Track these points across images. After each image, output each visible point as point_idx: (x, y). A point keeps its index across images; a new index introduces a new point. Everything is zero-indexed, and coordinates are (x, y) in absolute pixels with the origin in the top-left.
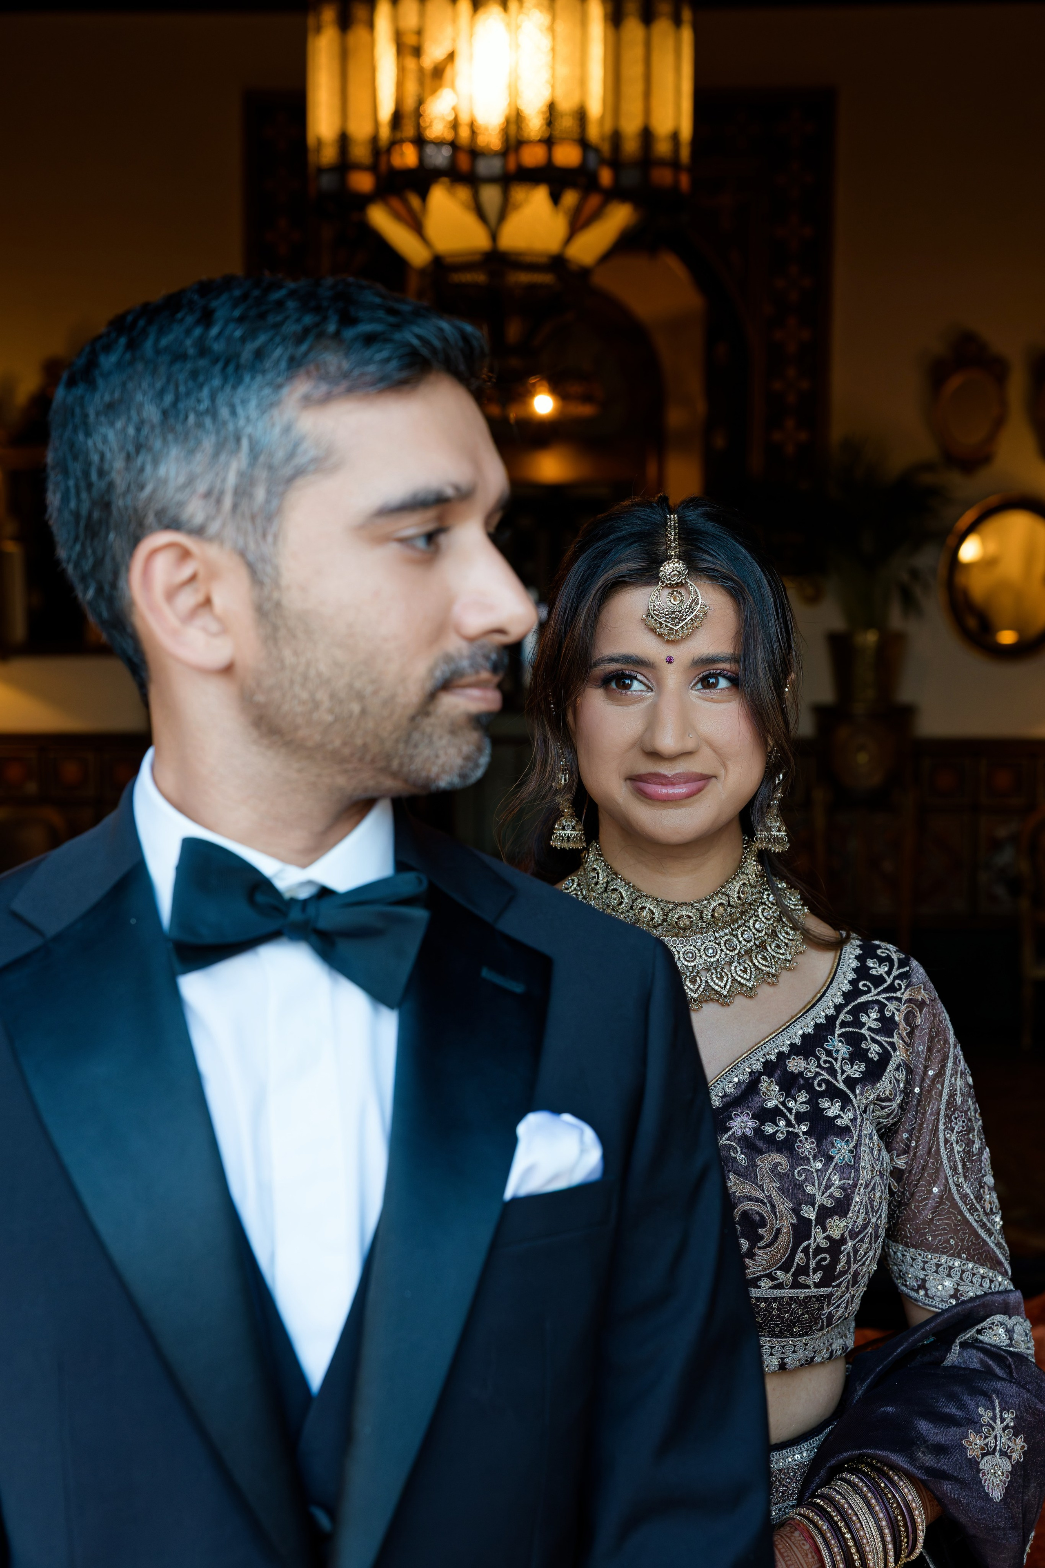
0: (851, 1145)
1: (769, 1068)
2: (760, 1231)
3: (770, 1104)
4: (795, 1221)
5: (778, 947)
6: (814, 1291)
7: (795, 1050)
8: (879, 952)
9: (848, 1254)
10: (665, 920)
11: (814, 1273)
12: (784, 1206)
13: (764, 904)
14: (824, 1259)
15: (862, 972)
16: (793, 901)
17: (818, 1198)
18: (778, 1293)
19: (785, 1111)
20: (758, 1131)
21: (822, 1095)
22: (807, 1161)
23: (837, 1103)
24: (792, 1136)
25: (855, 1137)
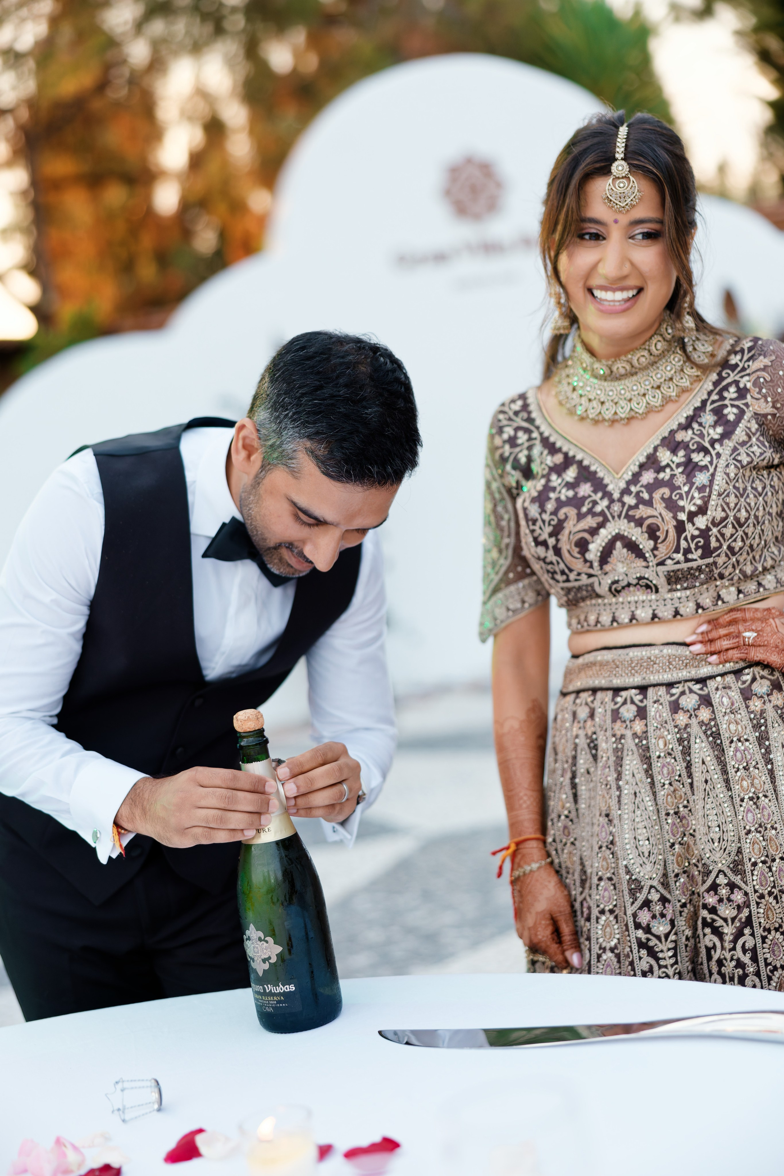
0: (708, 474)
1: (665, 441)
2: (658, 533)
3: (663, 462)
4: (675, 523)
5: (682, 378)
6: (700, 562)
7: (680, 427)
11: (697, 551)
12: (669, 516)
13: (676, 353)
17: (687, 507)
18: (678, 566)
19: (671, 463)
20: (656, 479)
21: (693, 450)
22: (679, 488)
23: (702, 454)
24: (673, 476)
25: (711, 470)
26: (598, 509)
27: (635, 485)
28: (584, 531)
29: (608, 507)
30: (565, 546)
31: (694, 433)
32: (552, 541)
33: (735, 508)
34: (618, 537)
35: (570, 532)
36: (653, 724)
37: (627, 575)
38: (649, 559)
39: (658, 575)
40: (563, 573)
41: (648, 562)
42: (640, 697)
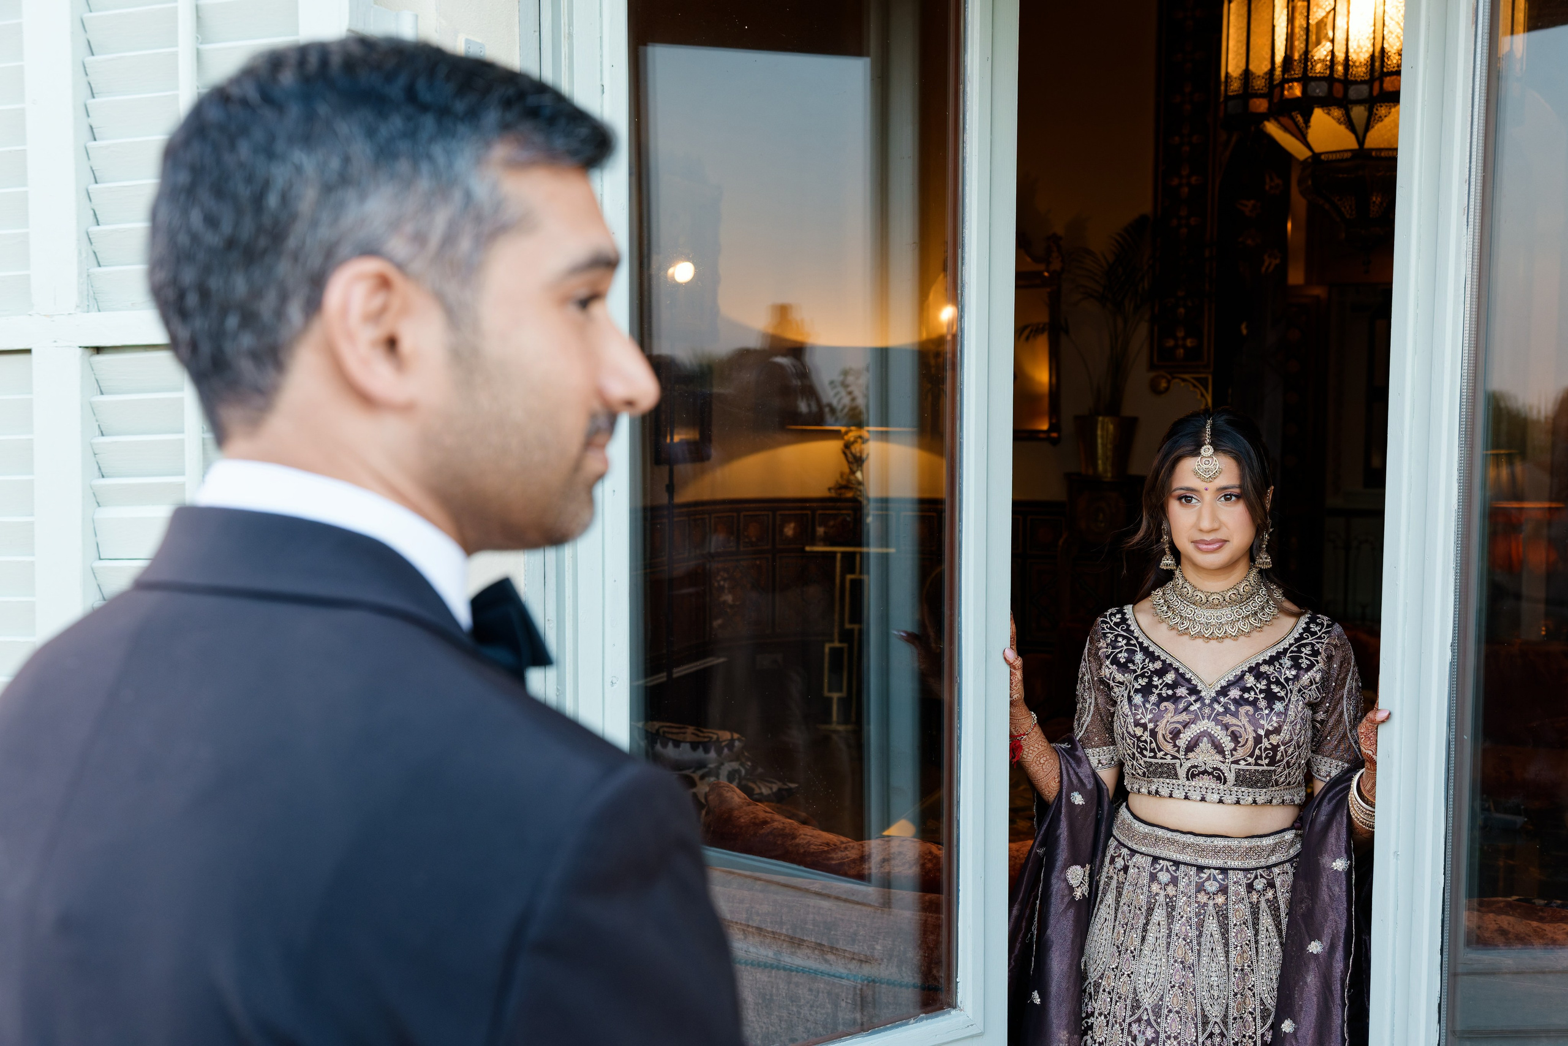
0: (1284, 704)
1: (1251, 670)
2: (1239, 739)
3: (1249, 685)
4: (1255, 735)
5: (1264, 615)
6: (1265, 768)
7: (1265, 662)
8: (1318, 620)
9: (1282, 752)
10: (1208, 601)
11: (1265, 759)
12: (1250, 729)
13: (1259, 595)
14: (1270, 753)
15: (1307, 629)
16: (1278, 594)
17: (1266, 725)
18: (1248, 767)
19: (1255, 688)
20: (1241, 697)
21: (1273, 683)
22: (1261, 710)
23: (1279, 688)
24: (1256, 699)
25: (1286, 702)
26: (1192, 708)
27: (1224, 698)
28: (1178, 722)
29: (1200, 709)
30: (1160, 732)
31: (1275, 670)
32: (1151, 726)
33: (1298, 734)
34: (1205, 733)
35: (1168, 722)
37: (1205, 764)
38: (1228, 757)
39: (1230, 770)
40: (1152, 750)
41: (1226, 759)
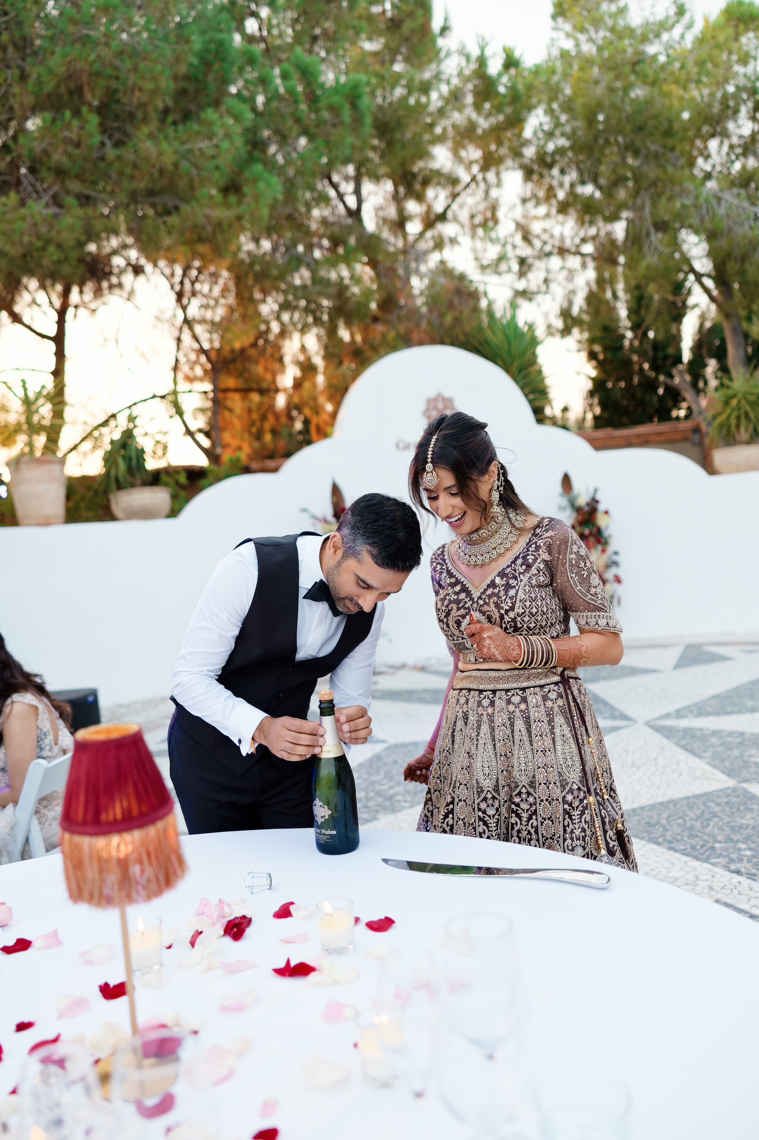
0: (515, 590)
1: (499, 574)
3: (496, 584)
7: (508, 566)
17: (504, 607)
19: (500, 585)
20: (492, 592)
21: (510, 578)
22: (501, 597)
23: (514, 580)
24: (499, 591)
25: (517, 588)
26: (467, 606)
27: (484, 595)
28: (459, 616)
29: (472, 605)
30: (451, 623)
31: (512, 569)
32: (445, 620)
33: (529, 607)
35: (454, 616)
36: (497, 709)
42: (492, 696)
